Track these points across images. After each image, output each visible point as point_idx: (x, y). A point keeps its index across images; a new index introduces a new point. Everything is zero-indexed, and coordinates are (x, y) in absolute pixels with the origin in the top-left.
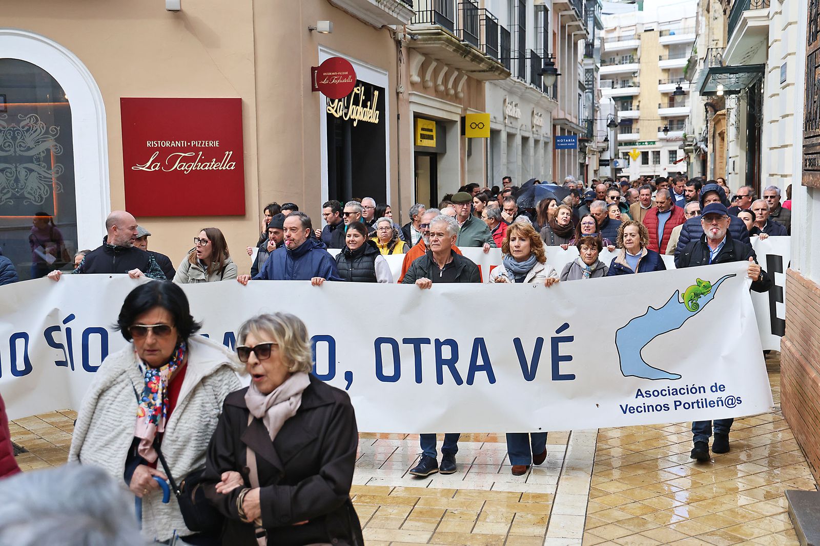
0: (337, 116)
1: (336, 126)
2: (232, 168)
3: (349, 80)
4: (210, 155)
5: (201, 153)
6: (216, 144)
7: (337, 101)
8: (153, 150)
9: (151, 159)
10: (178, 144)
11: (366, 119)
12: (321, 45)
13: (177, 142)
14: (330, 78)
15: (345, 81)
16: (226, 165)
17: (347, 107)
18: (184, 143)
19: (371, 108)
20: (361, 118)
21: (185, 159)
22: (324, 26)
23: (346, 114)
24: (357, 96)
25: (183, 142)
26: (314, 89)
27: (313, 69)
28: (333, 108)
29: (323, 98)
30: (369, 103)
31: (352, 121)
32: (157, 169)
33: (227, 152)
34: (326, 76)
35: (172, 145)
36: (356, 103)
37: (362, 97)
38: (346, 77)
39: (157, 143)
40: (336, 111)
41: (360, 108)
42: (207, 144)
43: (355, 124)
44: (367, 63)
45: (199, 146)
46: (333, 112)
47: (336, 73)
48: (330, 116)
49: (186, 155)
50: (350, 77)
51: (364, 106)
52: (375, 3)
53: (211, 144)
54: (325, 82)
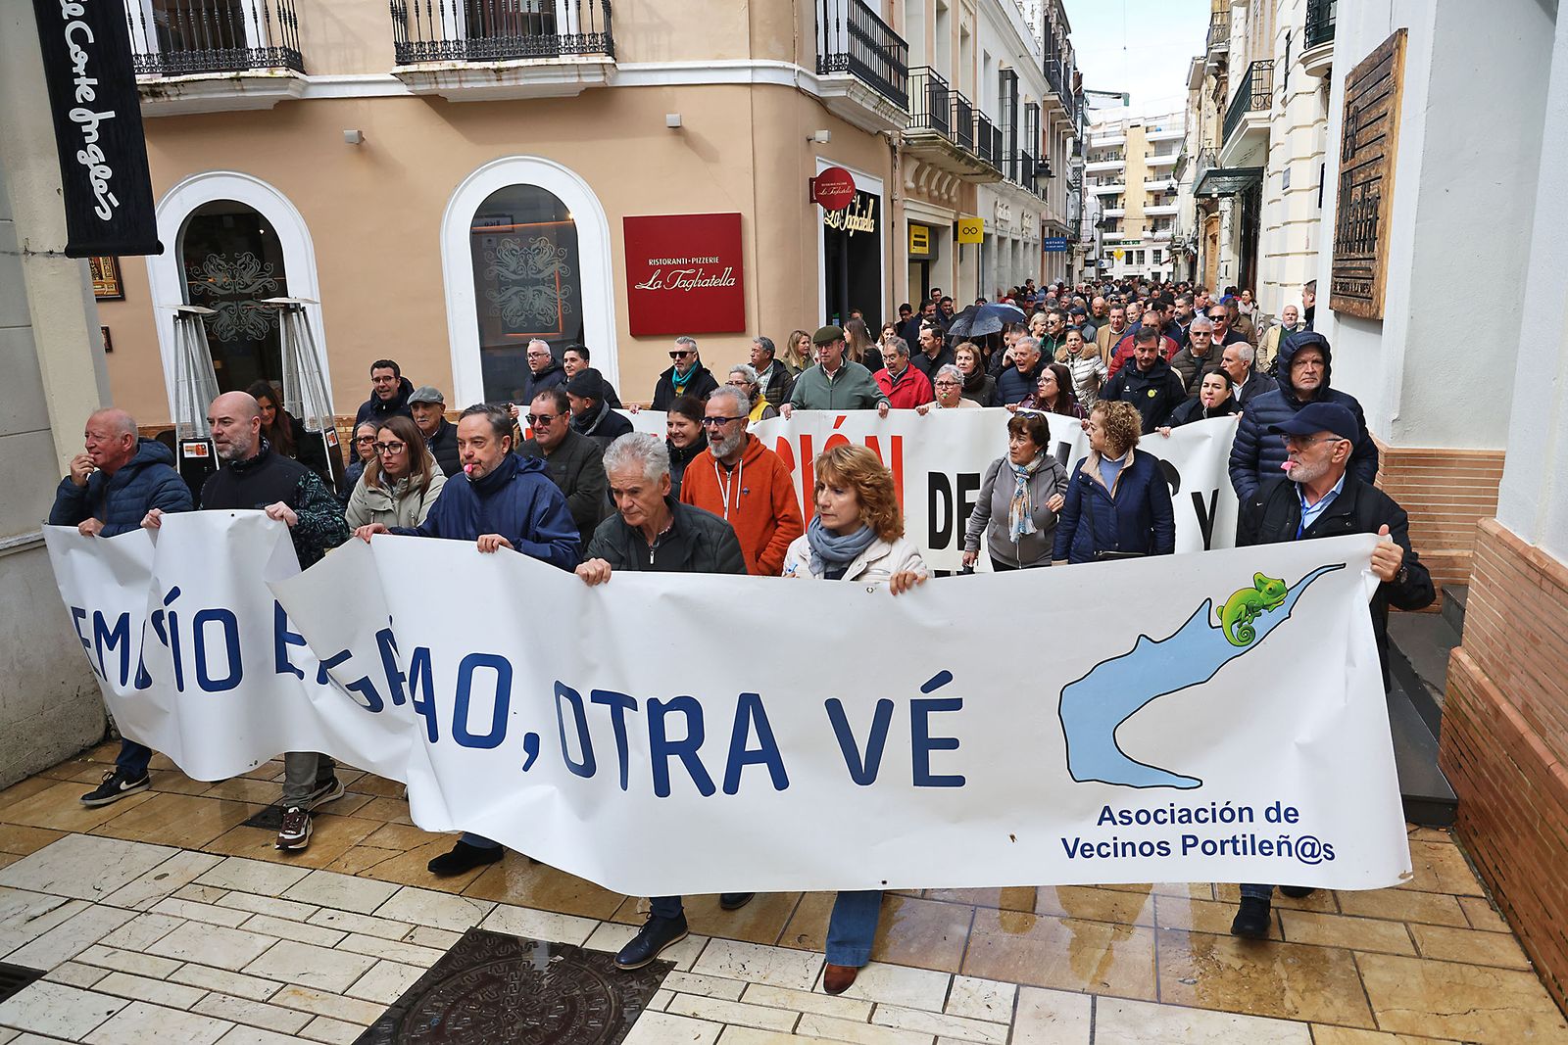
0: (834, 227)
1: (833, 236)
2: (732, 284)
3: (847, 190)
4: (710, 271)
5: (701, 270)
6: (716, 260)
7: (834, 211)
8: (655, 268)
9: (654, 277)
10: (679, 261)
11: (862, 228)
12: (818, 155)
13: (678, 259)
14: (829, 189)
15: (843, 191)
16: (726, 281)
17: (844, 218)
18: (685, 261)
19: (866, 217)
20: (857, 228)
21: (686, 277)
22: (822, 135)
23: (842, 225)
24: (853, 206)
25: (683, 259)
26: (812, 201)
27: (811, 180)
28: (830, 219)
29: (820, 208)
30: (864, 212)
31: (848, 231)
32: (659, 287)
33: (727, 269)
34: (824, 187)
35: (673, 262)
36: (852, 213)
37: (858, 206)
38: (845, 187)
39: (659, 261)
40: (833, 222)
41: (856, 218)
42: (706, 260)
43: (851, 234)
44: (862, 171)
45: (699, 263)
46: (830, 222)
47: (834, 184)
48: (827, 227)
49: (687, 272)
50: (848, 186)
51: (860, 215)
52: (872, 109)
53: (711, 261)
54: (823, 193)
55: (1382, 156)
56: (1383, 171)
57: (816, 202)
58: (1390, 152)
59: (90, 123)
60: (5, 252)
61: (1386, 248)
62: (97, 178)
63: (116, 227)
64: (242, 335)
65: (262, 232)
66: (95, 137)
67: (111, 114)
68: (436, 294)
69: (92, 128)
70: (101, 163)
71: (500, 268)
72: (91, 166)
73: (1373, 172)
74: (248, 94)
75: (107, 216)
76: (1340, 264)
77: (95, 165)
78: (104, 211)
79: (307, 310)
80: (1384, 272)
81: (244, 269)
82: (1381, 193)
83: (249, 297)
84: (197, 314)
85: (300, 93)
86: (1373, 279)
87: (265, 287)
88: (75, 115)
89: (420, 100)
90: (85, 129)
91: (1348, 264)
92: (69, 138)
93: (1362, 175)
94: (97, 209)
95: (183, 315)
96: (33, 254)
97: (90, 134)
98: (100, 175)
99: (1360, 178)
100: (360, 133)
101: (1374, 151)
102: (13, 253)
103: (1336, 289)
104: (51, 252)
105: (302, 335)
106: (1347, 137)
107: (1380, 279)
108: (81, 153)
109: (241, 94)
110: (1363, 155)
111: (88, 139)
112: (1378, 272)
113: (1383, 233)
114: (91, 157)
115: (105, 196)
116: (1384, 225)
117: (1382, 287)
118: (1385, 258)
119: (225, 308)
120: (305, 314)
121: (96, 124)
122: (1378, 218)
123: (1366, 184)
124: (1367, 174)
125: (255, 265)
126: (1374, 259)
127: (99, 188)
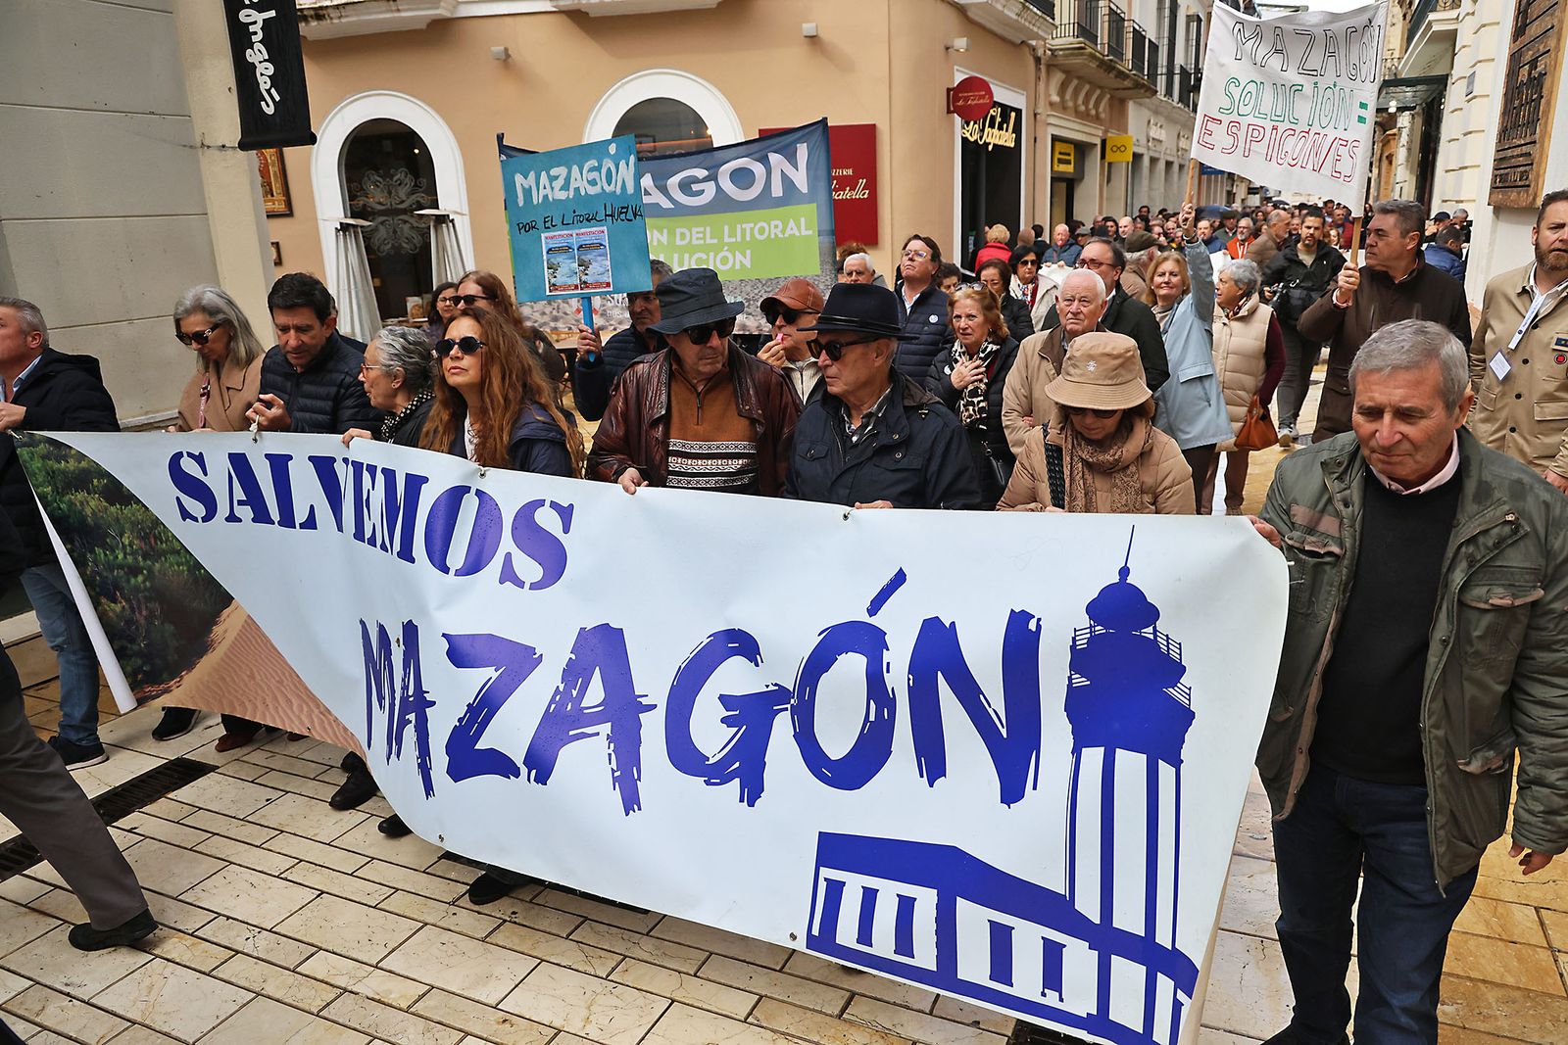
0: (972, 140)
1: (971, 150)
2: (866, 196)
3: (986, 101)
4: (844, 183)
5: (835, 182)
6: (850, 172)
7: (972, 123)
11: (1001, 143)
12: (956, 64)
14: (966, 99)
15: (981, 101)
16: (860, 193)
17: (983, 131)
19: (1007, 131)
20: (998, 142)
22: (961, 43)
23: (981, 138)
24: (993, 118)
26: (949, 112)
27: (949, 90)
28: (968, 131)
29: (958, 120)
30: (1005, 125)
31: (987, 144)
33: (861, 181)
34: (962, 97)
36: (992, 126)
37: (999, 119)
38: (983, 97)
40: (971, 134)
41: (995, 131)
42: (839, 172)
43: (990, 148)
44: (1004, 82)
46: (968, 135)
47: (973, 94)
48: (965, 140)
50: (987, 97)
51: (1000, 128)
52: (1014, 17)
53: (845, 173)
54: (961, 103)
55: (1552, 27)
56: (1552, 44)
57: (953, 112)
58: (1561, 22)
59: (255, 23)
60: (185, 146)
61: (1549, 129)
62: (262, 75)
63: (278, 120)
64: (397, 248)
65: (417, 151)
66: (260, 36)
67: (273, 13)
69: (257, 28)
70: (265, 60)
72: (257, 64)
73: (1541, 48)
74: (404, 14)
75: (270, 110)
76: (1502, 155)
77: (260, 62)
78: (268, 106)
79: (456, 222)
80: (1544, 156)
81: (400, 184)
82: (1548, 68)
83: (404, 211)
84: (357, 226)
85: (452, 14)
86: (1532, 164)
87: (418, 202)
88: (244, 16)
89: (564, 17)
90: (252, 29)
91: (1509, 153)
92: (240, 37)
93: (1531, 53)
94: (263, 103)
95: (344, 228)
96: (209, 147)
97: (255, 33)
98: (265, 71)
99: (1528, 56)
100: (506, 50)
101: (1546, 22)
102: (191, 147)
103: (1495, 182)
104: (224, 146)
105: (451, 246)
106: (1519, 14)
107: (1539, 164)
108: (249, 52)
109: (396, 15)
110: (1533, 30)
111: (254, 38)
112: (1537, 156)
113: (1547, 112)
114: (257, 55)
115: (268, 91)
116: (1548, 103)
117: (1541, 172)
118: (1547, 140)
119: (382, 223)
120: (453, 225)
121: (260, 24)
122: (1542, 97)
123: (1533, 64)
124: (1536, 49)
125: (409, 181)
126: (1535, 142)
127: (264, 84)
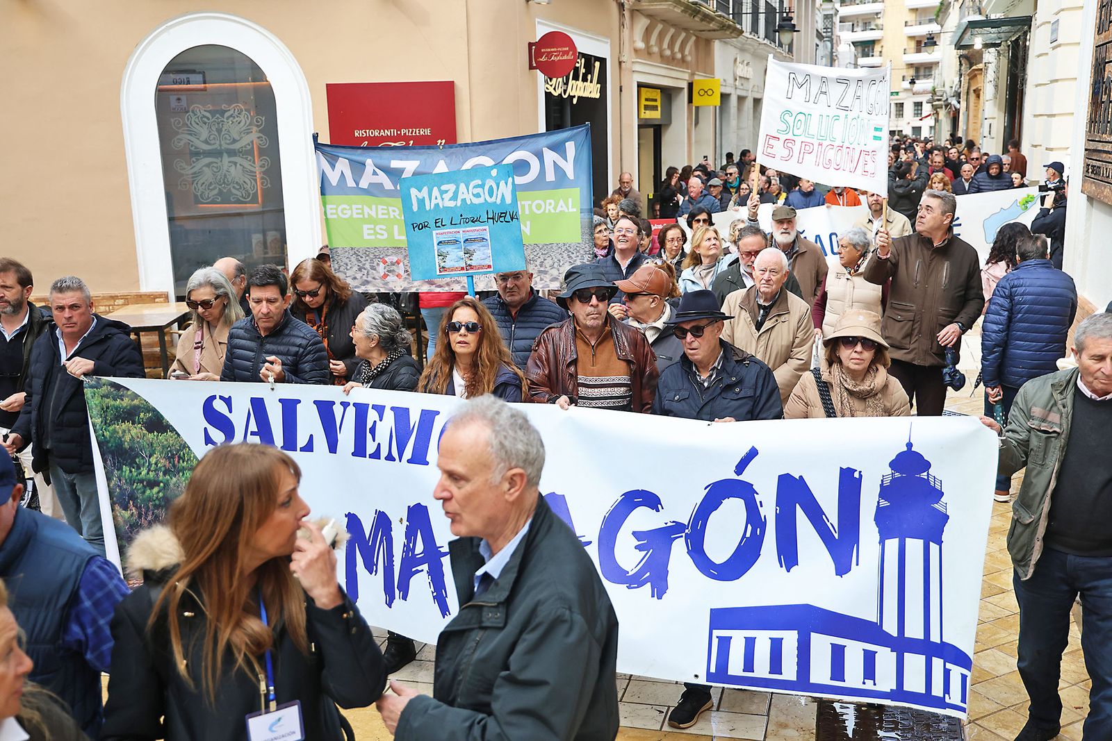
0: (556, 94)
1: (555, 105)
3: (570, 57)
5: (412, 142)
6: (428, 132)
7: (554, 79)
10: (387, 133)
11: (586, 95)
12: (538, 17)
13: (386, 131)
14: (549, 55)
15: (565, 57)
17: (567, 84)
18: (394, 132)
19: (591, 82)
20: (581, 94)
23: (565, 91)
24: (576, 70)
25: (392, 130)
26: (531, 67)
27: (530, 45)
28: (551, 86)
29: (541, 76)
30: (589, 77)
31: (571, 97)
33: (439, 141)
34: (545, 52)
35: (381, 134)
36: (576, 78)
37: (583, 70)
38: (566, 53)
39: (366, 132)
40: (555, 89)
41: (580, 83)
42: (417, 132)
43: (575, 101)
44: (588, 32)
45: (410, 134)
46: (551, 90)
47: (555, 49)
48: (548, 95)
49: (396, 144)
50: (571, 53)
51: (585, 80)
53: (422, 133)
54: (543, 59)
68: (117, 164)
71: (189, 137)
76: (1093, 146)
91: (1100, 146)
103: (1087, 171)
106: (1102, 5)
